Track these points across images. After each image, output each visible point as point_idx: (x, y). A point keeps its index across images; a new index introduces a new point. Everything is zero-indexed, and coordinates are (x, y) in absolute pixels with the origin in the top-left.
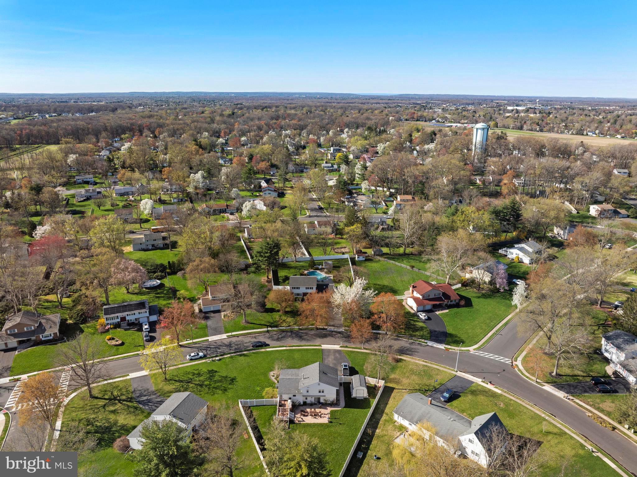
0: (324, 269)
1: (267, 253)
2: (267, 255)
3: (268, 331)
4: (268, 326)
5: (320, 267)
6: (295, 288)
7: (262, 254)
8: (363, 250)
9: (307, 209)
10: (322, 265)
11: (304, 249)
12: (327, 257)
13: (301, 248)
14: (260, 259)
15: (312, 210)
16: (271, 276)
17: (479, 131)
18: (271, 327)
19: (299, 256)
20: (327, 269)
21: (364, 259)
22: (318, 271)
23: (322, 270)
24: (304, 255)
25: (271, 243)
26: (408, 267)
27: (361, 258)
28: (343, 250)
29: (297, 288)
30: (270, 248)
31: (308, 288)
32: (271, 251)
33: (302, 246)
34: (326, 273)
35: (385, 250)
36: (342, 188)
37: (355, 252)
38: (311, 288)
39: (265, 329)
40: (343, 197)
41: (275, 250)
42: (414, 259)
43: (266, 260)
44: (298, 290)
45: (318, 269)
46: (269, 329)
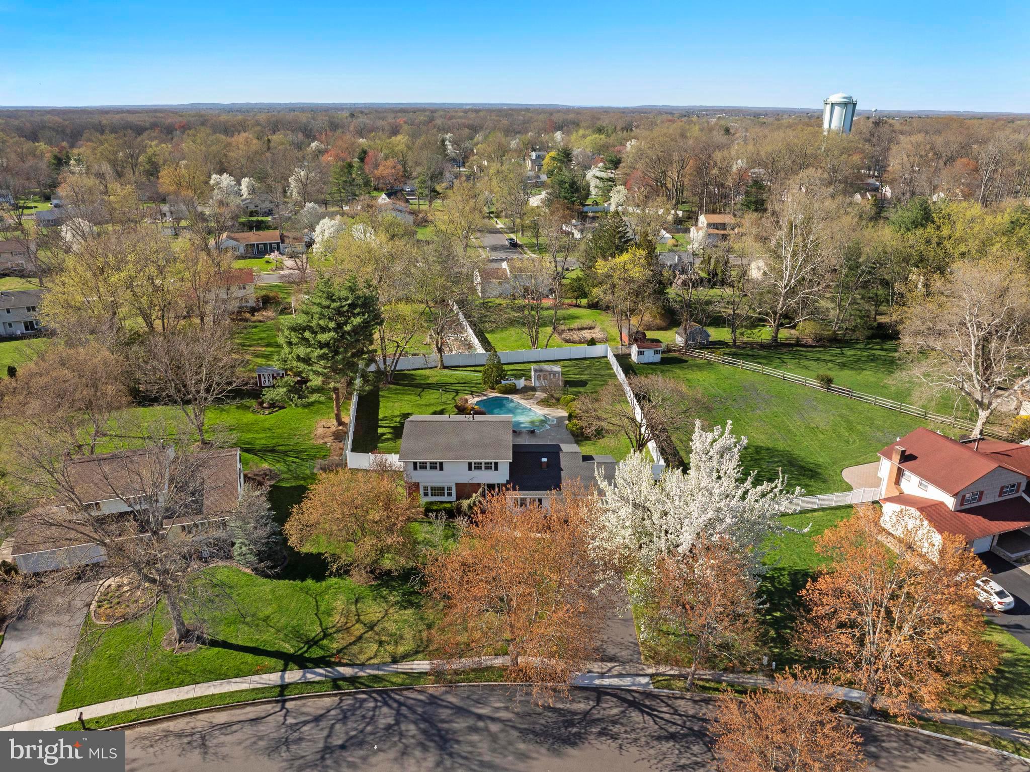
0: (534, 389)
1: (324, 330)
2: (324, 337)
3: (283, 691)
4: (288, 660)
5: (521, 383)
6: (423, 466)
7: (307, 334)
8: (650, 335)
9: (480, 247)
10: (528, 378)
11: (470, 331)
12: (541, 353)
13: (463, 330)
14: (302, 351)
15: (494, 248)
16: (349, 416)
17: (837, 109)
18: (302, 662)
19: (454, 352)
20: (544, 390)
21: (658, 358)
22: (515, 398)
23: (526, 391)
24: (470, 346)
25: (344, 293)
26: (814, 383)
27: (651, 356)
28: (588, 335)
29: (433, 466)
30: (338, 311)
31: (478, 467)
32: (339, 326)
33: (465, 323)
34: (544, 403)
35: (716, 334)
36: (565, 198)
37: (626, 339)
38: (488, 467)
39: (273, 678)
40: (567, 222)
41: (357, 321)
42: (819, 360)
43: (322, 357)
44: (437, 472)
45: (513, 390)
46: (294, 675)
